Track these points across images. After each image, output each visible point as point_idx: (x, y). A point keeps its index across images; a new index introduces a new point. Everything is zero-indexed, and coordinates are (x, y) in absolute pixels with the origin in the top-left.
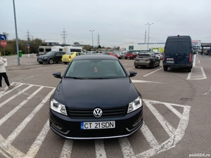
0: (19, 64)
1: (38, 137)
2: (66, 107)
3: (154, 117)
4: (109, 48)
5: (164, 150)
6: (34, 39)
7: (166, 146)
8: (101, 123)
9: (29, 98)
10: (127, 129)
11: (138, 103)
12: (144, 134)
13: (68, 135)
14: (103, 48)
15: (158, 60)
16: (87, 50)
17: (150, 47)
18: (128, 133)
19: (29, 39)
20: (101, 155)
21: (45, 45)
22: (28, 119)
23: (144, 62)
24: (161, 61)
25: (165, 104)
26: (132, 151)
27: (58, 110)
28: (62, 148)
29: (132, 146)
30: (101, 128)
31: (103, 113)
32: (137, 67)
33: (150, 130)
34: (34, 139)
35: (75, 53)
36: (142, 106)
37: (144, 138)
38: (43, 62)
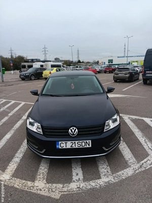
0: (3, 81)
1: (17, 155)
2: (41, 126)
3: (133, 134)
4: (88, 63)
5: (143, 169)
6: (17, 56)
7: (145, 165)
8: (76, 142)
9: (10, 114)
10: (104, 148)
11: (116, 120)
12: (122, 151)
13: (44, 154)
14: (83, 62)
15: (137, 73)
16: (67, 65)
17: (130, 60)
18: (105, 152)
19: (12, 56)
20: (77, 174)
21: (27, 61)
22: (8, 136)
23: (123, 75)
24: (141, 74)
25: (144, 119)
26: (109, 170)
27: (34, 129)
28: (39, 167)
29: (110, 165)
30: (77, 147)
31: (79, 132)
32: (116, 81)
33: (129, 147)
34: (13, 156)
35: (55, 68)
36: (120, 124)
37: (122, 156)
38: (25, 78)
